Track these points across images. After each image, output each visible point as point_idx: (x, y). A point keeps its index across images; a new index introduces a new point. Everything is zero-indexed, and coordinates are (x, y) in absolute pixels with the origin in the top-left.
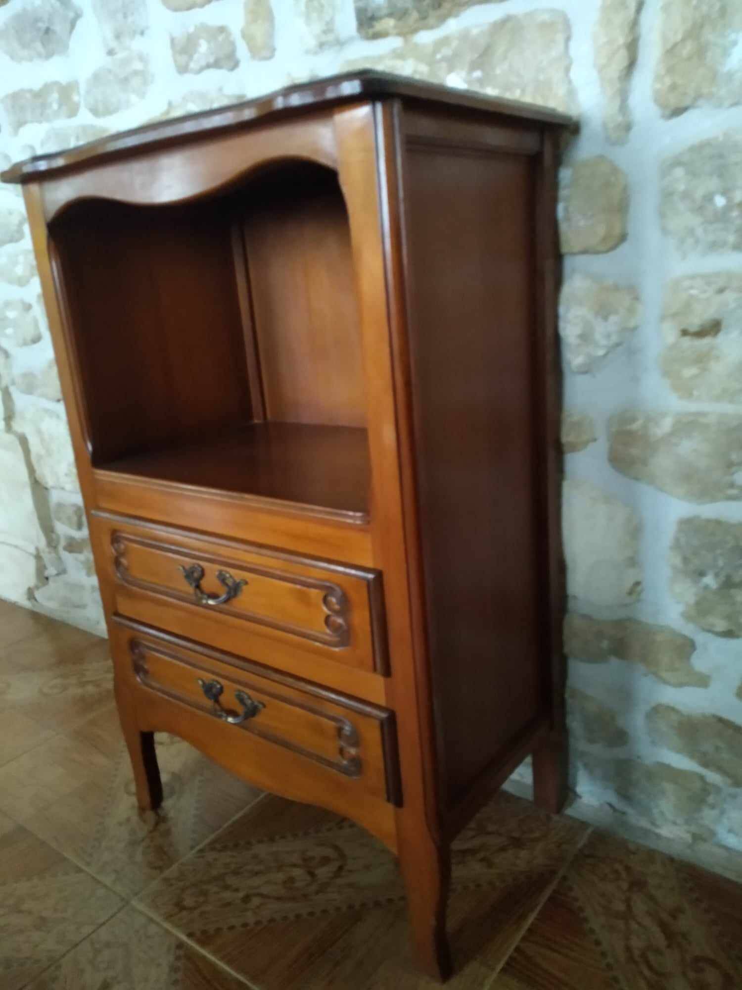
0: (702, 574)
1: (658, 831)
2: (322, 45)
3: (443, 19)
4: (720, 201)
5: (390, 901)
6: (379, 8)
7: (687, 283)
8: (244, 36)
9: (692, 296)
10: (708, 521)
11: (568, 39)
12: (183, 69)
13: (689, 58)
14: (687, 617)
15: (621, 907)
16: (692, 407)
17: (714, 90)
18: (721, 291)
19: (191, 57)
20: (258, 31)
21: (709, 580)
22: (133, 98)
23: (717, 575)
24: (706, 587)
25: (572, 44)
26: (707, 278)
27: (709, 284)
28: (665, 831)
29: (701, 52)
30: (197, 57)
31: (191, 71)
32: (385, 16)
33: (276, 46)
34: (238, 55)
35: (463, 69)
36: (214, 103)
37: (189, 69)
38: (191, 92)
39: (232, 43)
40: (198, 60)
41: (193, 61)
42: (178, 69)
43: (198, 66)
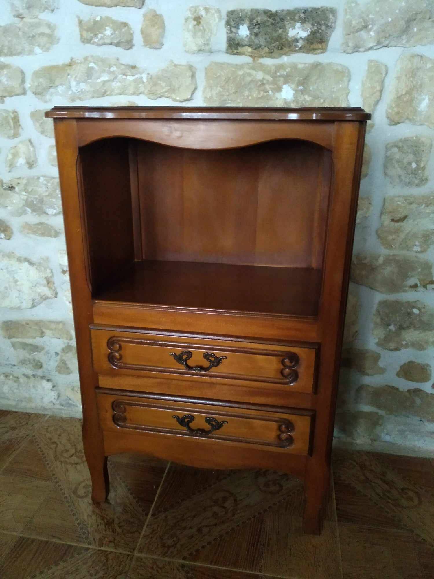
0: (389, 325)
1: (355, 442)
2: (200, 50)
3: (281, 55)
4: (414, 165)
5: (270, 507)
6: (242, 40)
7: (396, 199)
8: (142, 32)
9: (398, 205)
10: (393, 302)
11: (349, 81)
12: (85, 41)
13: (407, 102)
14: (379, 344)
15: (362, 478)
16: (392, 253)
17: (415, 117)
18: (411, 204)
19: (96, 35)
20: (154, 32)
21: (392, 327)
22: (38, 50)
23: (395, 325)
24: (390, 330)
25: (350, 83)
26: (406, 198)
27: (406, 200)
28: (358, 441)
29: (411, 100)
30: (101, 37)
31: (93, 44)
32: (246, 45)
33: (164, 43)
34: (134, 42)
35: (293, 83)
36: (112, 67)
37: (92, 42)
38: (92, 56)
39: (132, 34)
40: (102, 38)
41: (97, 38)
42: (83, 40)
43: (101, 42)
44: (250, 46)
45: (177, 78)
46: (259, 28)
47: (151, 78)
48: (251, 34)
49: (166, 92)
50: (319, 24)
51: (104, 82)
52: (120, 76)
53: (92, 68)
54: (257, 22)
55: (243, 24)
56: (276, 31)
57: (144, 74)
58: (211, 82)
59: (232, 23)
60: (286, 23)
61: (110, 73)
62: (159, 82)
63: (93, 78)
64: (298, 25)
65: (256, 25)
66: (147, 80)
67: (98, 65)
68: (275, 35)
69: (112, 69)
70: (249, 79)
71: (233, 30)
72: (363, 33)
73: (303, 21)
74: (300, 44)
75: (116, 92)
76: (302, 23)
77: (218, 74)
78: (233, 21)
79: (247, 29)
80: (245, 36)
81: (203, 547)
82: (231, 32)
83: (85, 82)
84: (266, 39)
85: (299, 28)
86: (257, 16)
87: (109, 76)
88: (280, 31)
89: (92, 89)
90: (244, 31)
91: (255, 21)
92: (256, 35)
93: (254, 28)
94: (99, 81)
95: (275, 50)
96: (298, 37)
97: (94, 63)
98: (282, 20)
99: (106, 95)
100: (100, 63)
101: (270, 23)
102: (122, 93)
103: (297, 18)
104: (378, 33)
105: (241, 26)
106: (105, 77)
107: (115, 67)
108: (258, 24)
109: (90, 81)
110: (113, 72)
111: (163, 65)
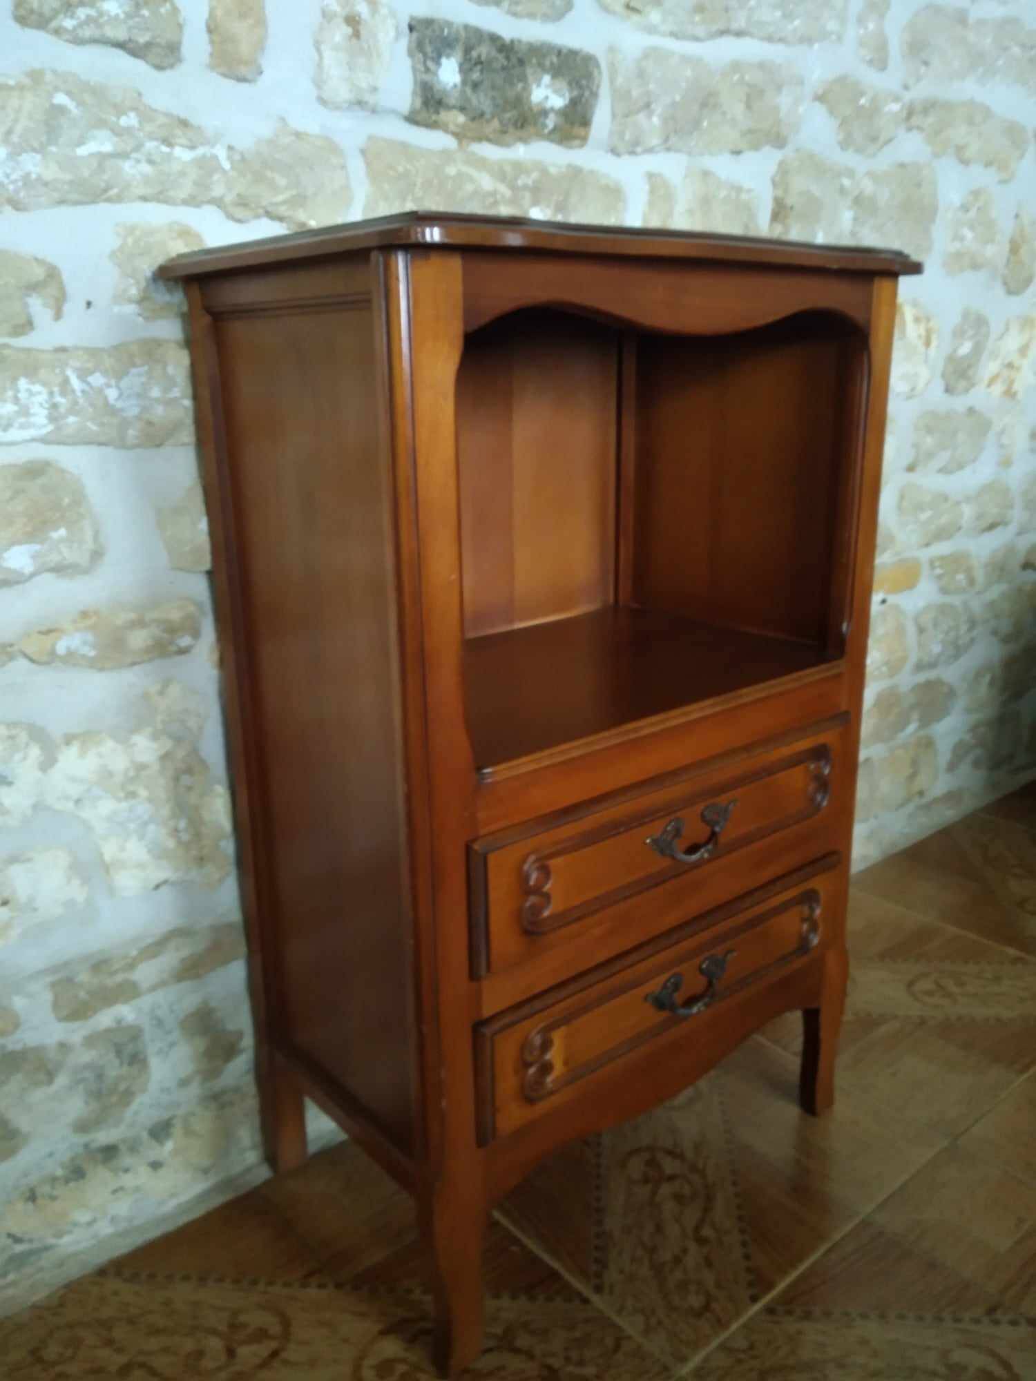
2: (356, 104)
6: (447, 93)
12: (30, 19)
19: (72, 6)
30: (88, 16)
31: (57, 32)
32: (454, 107)
33: (264, 68)
34: (186, 50)
35: (548, 206)
36: (125, 113)
37: (54, 24)
38: (54, 72)
39: (180, 27)
40: (89, 20)
41: (72, 17)
42: (22, 12)
43: (87, 32)
44: (462, 109)
45: (311, 168)
46: (482, 71)
47: (242, 162)
48: (464, 82)
49: (284, 202)
50: (580, 87)
51: (103, 157)
52: (150, 145)
53: (61, 110)
54: (479, 56)
55: (448, 56)
56: (512, 84)
57: (218, 146)
58: (386, 186)
59: (429, 49)
60: (529, 71)
61: (118, 132)
62: (269, 174)
63: (61, 140)
64: (547, 79)
65: (476, 64)
66: (232, 163)
67: (80, 104)
68: (511, 94)
69: (124, 121)
70: (469, 187)
71: (430, 64)
72: (641, 117)
73: (556, 72)
74: (551, 122)
75: (141, 191)
76: (554, 77)
77: (401, 169)
78: (430, 42)
79: (457, 69)
80: (451, 84)
81: (747, 1257)
82: (427, 70)
83: (40, 150)
84: (493, 98)
85: (547, 86)
86: (479, 44)
87: (115, 139)
88: (520, 86)
89: (68, 177)
90: (449, 73)
91: (474, 54)
92: (476, 86)
93: (471, 70)
94: (82, 151)
95: (511, 130)
96: (549, 105)
97: (69, 94)
98: (521, 62)
99: (105, 196)
100: (88, 98)
101: (500, 65)
102: (160, 197)
103: (547, 63)
104: (665, 121)
105: (444, 61)
106: (100, 143)
107: (132, 115)
108: (481, 63)
109: (53, 149)
110: (128, 130)
111: (265, 129)
